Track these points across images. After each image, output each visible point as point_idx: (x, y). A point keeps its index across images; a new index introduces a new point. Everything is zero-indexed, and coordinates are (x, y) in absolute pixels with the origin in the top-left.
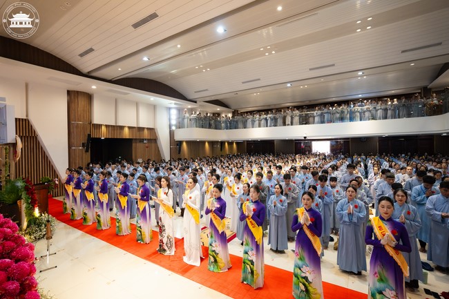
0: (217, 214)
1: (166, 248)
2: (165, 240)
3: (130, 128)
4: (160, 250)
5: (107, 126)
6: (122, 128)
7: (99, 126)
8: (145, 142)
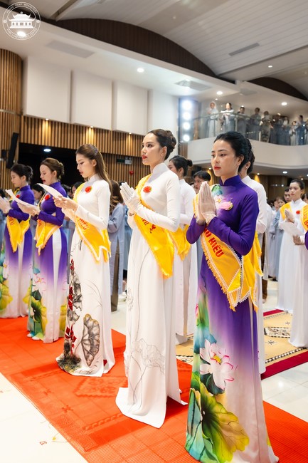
0: (220, 234)
1: (79, 353)
2: (78, 329)
3: (97, 131)
4: (64, 361)
5: (52, 123)
6: (81, 129)
7: (37, 122)
8: (127, 162)
